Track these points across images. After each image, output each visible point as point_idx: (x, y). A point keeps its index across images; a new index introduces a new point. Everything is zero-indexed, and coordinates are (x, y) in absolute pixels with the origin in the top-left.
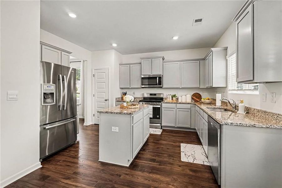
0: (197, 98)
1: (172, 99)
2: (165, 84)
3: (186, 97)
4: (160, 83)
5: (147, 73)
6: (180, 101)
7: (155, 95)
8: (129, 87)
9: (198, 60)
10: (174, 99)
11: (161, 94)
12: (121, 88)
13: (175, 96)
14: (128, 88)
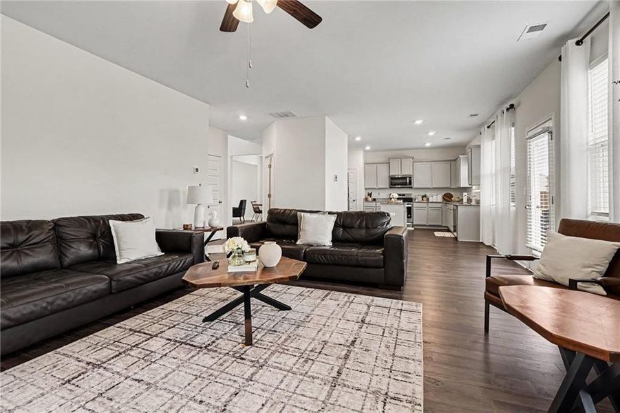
0: (448, 198)
1: (423, 200)
2: (415, 185)
3: (437, 197)
4: (410, 183)
5: (396, 172)
6: (430, 201)
7: (404, 195)
8: (375, 187)
9: (449, 161)
10: (425, 199)
11: (411, 194)
12: (366, 189)
13: (425, 196)
14: (374, 189)
